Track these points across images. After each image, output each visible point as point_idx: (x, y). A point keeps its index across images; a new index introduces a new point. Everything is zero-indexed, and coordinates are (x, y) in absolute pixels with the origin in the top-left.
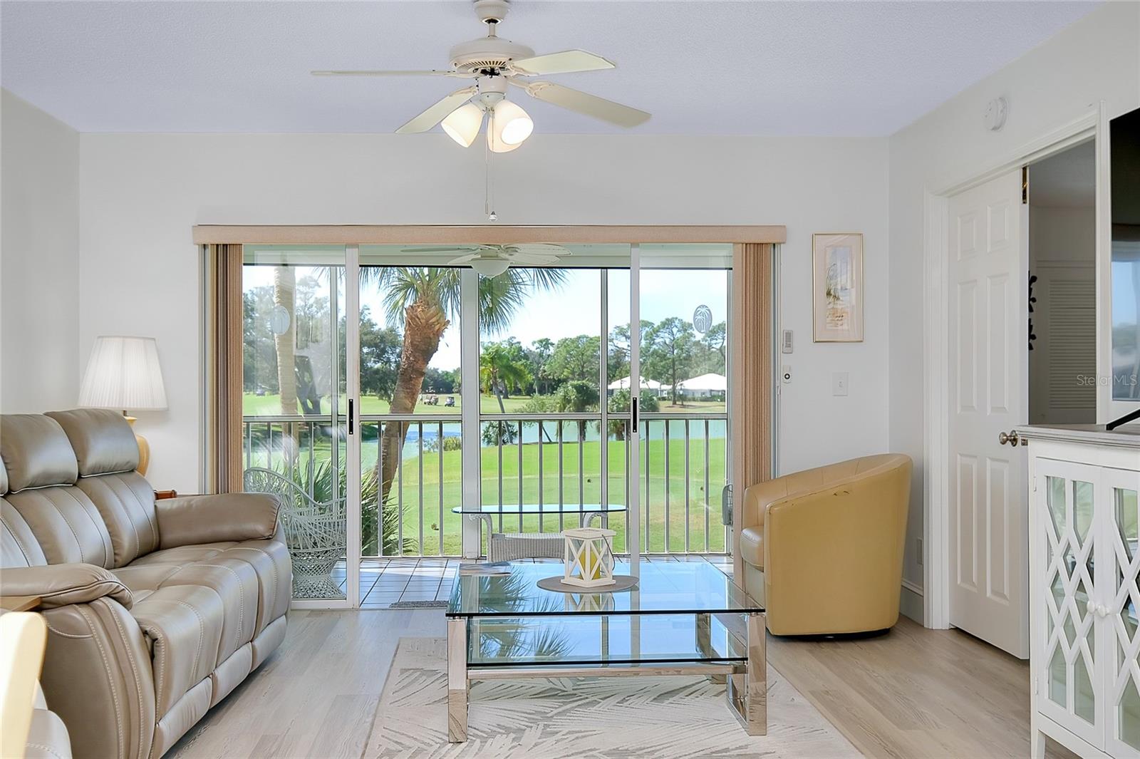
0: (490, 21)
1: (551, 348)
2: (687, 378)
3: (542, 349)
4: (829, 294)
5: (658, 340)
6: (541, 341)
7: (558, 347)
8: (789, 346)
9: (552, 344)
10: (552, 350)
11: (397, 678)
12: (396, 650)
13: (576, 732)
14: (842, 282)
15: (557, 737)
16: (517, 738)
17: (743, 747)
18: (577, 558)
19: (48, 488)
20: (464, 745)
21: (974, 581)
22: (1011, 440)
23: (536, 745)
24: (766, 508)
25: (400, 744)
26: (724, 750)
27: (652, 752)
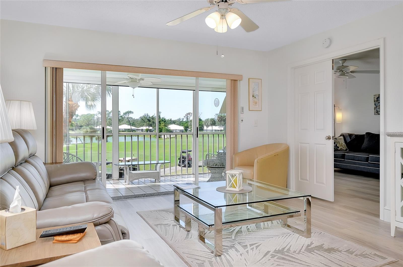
1: (78, 117)
3: (76, 117)
4: (253, 96)
7: (81, 117)
8: (243, 111)
9: (79, 116)
10: (79, 118)
11: (158, 229)
12: (142, 217)
13: (253, 245)
14: (256, 93)
15: (249, 248)
16: (237, 250)
17: (312, 243)
18: (233, 181)
19: (21, 164)
20: (222, 256)
21: (308, 179)
22: (329, 138)
23: (248, 253)
24: (256, 161)
25: (198, 259)
26: (308, 246)
27: (289, 249)
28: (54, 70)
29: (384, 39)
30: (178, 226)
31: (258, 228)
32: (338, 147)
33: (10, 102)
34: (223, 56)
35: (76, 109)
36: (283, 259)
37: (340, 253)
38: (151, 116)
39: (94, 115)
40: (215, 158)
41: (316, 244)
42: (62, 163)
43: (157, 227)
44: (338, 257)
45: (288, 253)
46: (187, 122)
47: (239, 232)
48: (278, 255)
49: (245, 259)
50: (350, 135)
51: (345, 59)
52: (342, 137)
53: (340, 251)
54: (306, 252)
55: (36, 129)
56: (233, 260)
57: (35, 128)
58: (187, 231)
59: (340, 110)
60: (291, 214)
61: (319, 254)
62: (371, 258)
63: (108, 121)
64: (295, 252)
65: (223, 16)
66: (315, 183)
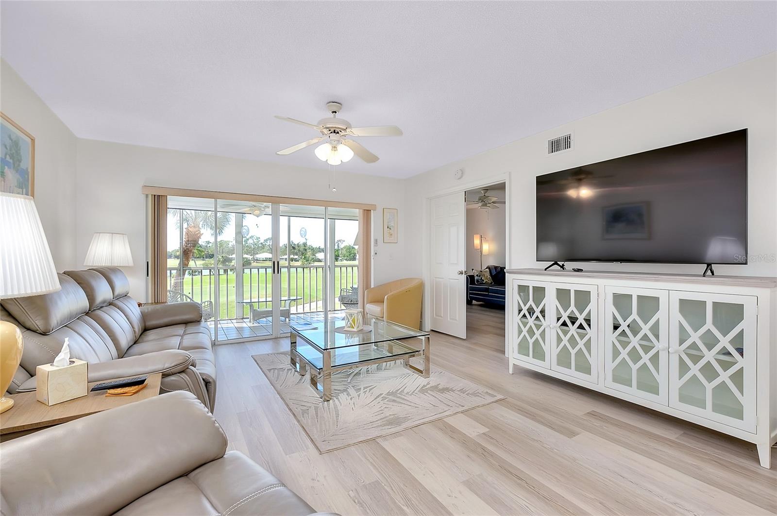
0: (333, 112)
2: (257, 254)
4: (388, 227)
5: (248, 242)
6: (206, 242)
8: (376, 244)
10: (210, 245)
11: (270, 374)
12: (256, 361)
13: (367, 387)
14: (392, 224)
15: (362, 391)
16: (348, 394)
17: (428, 384)
18: (350, 321)
19: (102, 307)
20: (331, 401)
21: (442, 316)
22: (461, 273)
23: (359, 396)
24: (386, 297)
25: (304, 406)
26: (424, 386)
27: (403, 391)
28: (156, 197)
29: (510, 173)
30: (293, 370)
31: (379, 369)
32: (483, 281)
33: (99, 235)
34: (335, 190)
35: (199, 237)
36: (394, 401)
37: (452, 393)
38: (296, 243)
39: (229, 241)
40: (350, 294)
41: (432, 384)
42: (166, 302)
43: (270, 372)
44: (449, 396)
45: (402, 395)
46: (337, 251)
47: (358, 374)
48: (390, 397)
49: (354, 404)
50: (496, 268)
51: (486, 189)
52: (487, 270)
53: (453, 391)
54: (419, 393)
55: (133, 265)
56: (341, 405)
57: (131, 264)
58: (301, 375)
59: (487, 241)
60: (413, 353)
61: (432, 395)
62: (481, 396)
63: (246, 248)
64: (408, 393)
65: (334, 148)
66: (449, 319)
